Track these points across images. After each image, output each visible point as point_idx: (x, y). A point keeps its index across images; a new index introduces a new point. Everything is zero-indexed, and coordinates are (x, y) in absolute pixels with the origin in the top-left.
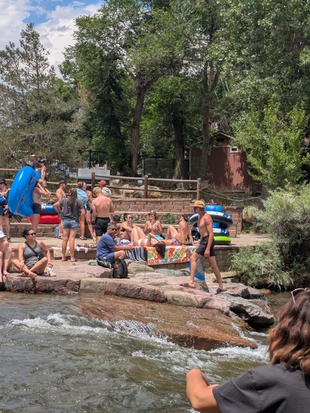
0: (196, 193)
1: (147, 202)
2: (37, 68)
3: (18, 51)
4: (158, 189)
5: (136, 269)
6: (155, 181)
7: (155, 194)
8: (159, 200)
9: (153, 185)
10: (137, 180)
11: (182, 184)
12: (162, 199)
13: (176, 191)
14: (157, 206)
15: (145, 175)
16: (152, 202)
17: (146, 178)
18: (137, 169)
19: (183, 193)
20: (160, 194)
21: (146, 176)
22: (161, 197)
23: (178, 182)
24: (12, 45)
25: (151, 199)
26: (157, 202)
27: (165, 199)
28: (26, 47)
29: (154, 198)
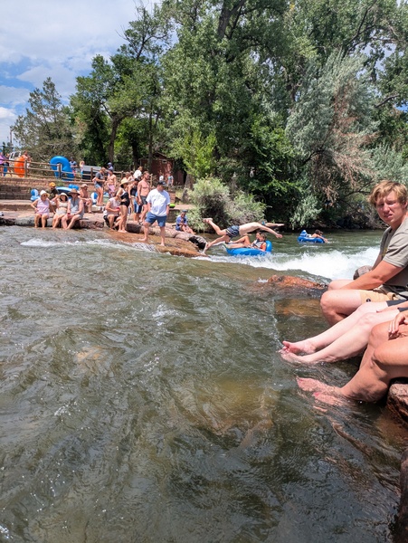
2: (54, 105)
3: (42, 94)
24: (38, 90)
28: (46, 92)
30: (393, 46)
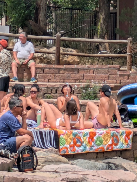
0: (126, 58)
1: (59, 69)
4: (74, 52)
5: (43, 160)
6: (70, 42)
7: (70, 59)
8: (76, 66)
9: (67, 46)
10: (45, 40)
11: (107, 45)
12: (80, 66)
13: (98, 55)
14: (72, 75)
15: (56, 32)
16: (65, 69)
17: (59, 38)
18: (46, 24)
19: (108, 57)
20: (76, 59)
21: (59, 34)
22: (78, 63)
23: (101, 43)
25: (65, 66)
26: (73, 70)
27: (83, 66)
29: (69, 63)
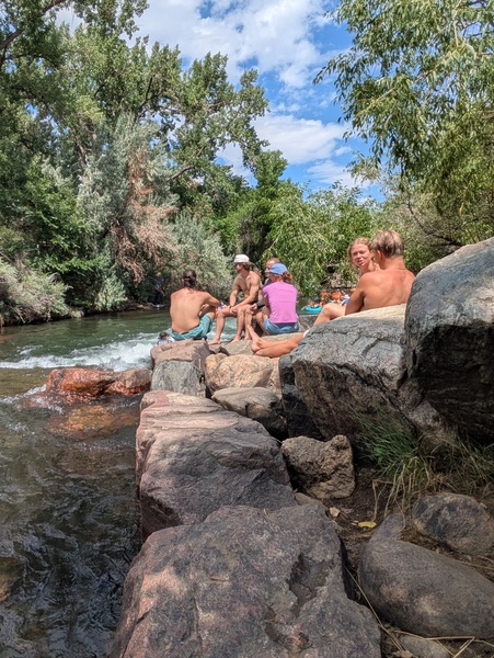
30: (183, 118)
